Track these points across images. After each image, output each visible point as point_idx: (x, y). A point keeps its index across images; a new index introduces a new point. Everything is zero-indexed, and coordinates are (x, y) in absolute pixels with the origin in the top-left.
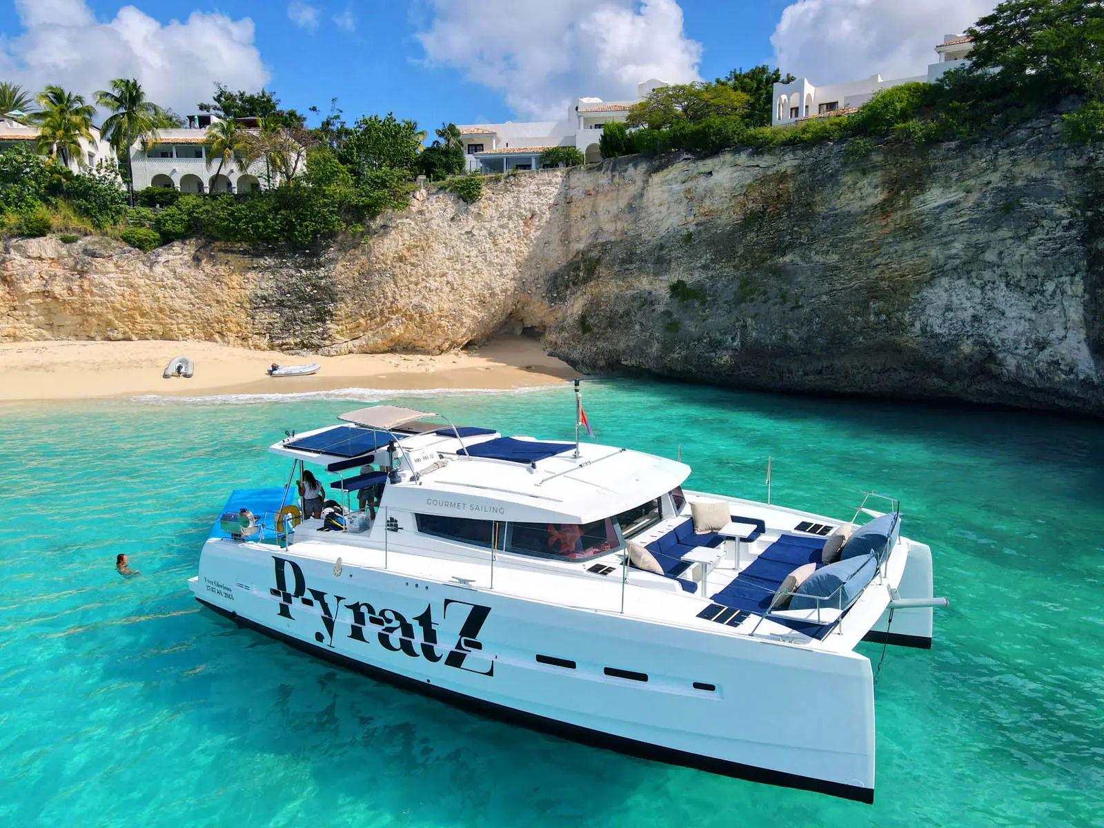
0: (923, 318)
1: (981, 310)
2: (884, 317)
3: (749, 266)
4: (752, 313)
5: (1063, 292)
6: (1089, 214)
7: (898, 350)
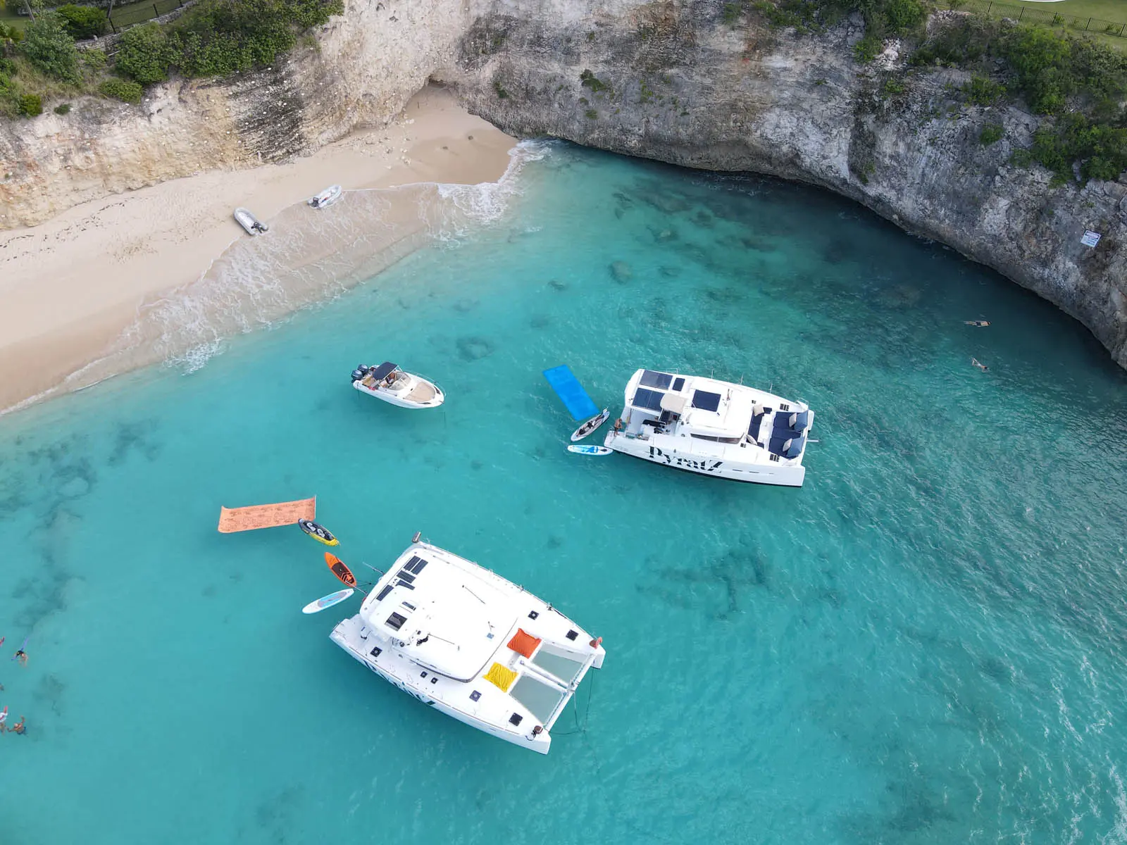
0: (762, 129)
1: (796, 131)
2: (739, 124)
3: (643, 69)
4: (654, 115)
5: (840, 135)
6: (860, 100)
7: (746, 145)
